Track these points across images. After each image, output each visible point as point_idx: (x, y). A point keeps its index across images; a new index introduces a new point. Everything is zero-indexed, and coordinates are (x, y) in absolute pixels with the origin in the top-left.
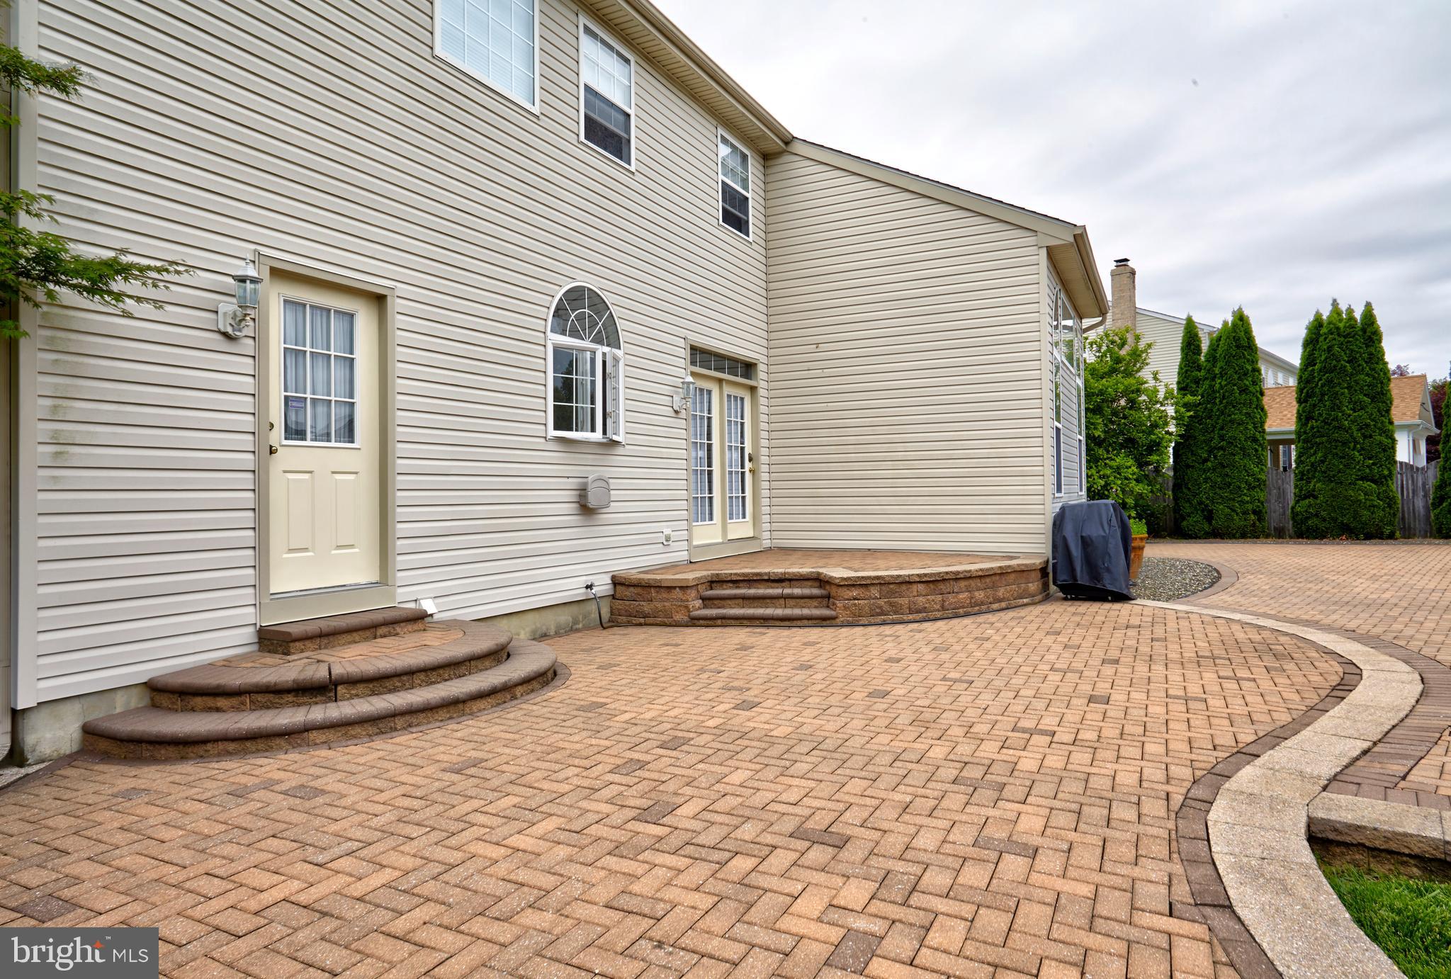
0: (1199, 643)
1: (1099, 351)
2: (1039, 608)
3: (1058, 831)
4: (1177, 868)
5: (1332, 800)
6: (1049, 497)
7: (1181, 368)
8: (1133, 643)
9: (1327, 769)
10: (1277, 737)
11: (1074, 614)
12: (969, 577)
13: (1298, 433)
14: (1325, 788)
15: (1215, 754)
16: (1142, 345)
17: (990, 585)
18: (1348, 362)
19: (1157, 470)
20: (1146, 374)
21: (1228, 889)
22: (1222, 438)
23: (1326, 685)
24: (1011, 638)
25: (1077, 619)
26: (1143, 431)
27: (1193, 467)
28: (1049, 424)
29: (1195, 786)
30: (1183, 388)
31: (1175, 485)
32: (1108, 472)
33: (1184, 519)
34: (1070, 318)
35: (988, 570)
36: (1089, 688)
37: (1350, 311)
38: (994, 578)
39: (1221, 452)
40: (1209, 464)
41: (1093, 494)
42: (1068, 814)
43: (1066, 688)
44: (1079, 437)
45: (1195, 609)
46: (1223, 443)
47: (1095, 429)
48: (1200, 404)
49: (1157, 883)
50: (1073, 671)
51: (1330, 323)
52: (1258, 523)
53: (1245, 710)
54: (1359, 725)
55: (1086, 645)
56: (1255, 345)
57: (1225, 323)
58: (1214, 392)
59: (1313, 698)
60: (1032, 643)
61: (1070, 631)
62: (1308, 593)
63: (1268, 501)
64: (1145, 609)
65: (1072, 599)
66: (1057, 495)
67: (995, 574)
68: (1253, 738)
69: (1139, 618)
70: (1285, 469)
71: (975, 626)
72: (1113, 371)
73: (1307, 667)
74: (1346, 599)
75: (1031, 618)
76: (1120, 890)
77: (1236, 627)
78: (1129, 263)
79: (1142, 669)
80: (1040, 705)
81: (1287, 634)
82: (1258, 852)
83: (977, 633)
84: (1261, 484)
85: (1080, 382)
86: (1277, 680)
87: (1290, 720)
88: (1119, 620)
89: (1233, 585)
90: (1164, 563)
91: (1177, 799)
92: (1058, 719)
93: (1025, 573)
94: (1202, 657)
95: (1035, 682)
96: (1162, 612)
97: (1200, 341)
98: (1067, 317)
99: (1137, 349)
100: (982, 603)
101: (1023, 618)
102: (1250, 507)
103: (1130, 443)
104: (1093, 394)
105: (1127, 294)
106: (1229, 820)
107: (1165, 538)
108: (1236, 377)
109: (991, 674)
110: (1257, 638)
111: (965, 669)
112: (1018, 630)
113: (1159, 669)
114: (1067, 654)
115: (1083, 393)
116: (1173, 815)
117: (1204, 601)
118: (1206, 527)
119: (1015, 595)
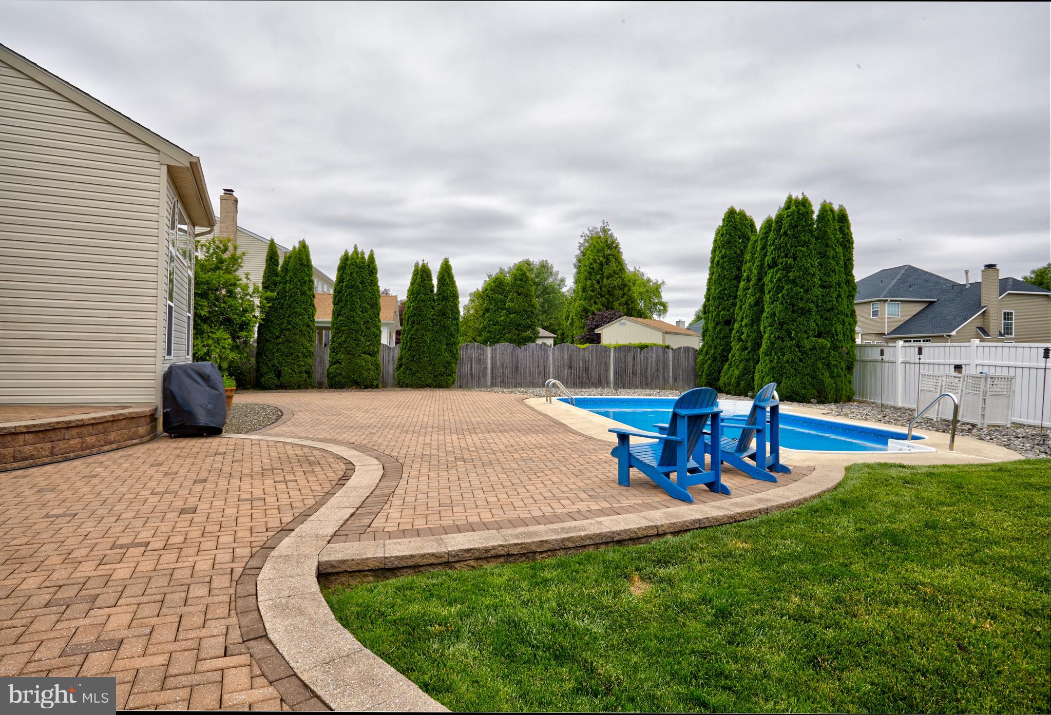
0: (264, 461)
1: (208, 252)
2: (147, 446)
3: (142, 620)
4: (234, 620)
5: (332, 548)
6: (160, 359)
7: (265, 273)
8: (218, 465)
9: (331, 530)
10: (304, 516)
11: (176, 448)
12: (81, 425)
13: (333, 323)
14: (329, 542)
15: (267, 534)
16: (239, 253)
17: (102, 431)
18: (361, 283)
19: (246, 343)
20: (240, 273)
21: (266, 624)
22: (289, 323)
23: (336, 478)
24: (118, 472)
25: (178, 452)
26: (237, 314)
27: (269, 341)
28: (163, 302)
29: (251, 560)
30: (266, 287)
31: (257, 353)
32: (210, 342)
33: (262, 376)
34: (185, 224)
35: (100, 418)
36: (182, 503)
37: (363, 253)
38: (106, 425)
39: (288, 332)
40: (280, 340)
41: (196, 358)
42: (153, 605)
43: (162, 507)
44: (188, 314)
45: (264, 438)
46: (290, 327)
47: (202, 309)
48: (276, 299)
49: (217, 636)
50: (170, 493)
51: (352, 258)
52: (308, 379)
53: (288, 501)
54: (351, 499)
55: (183, 470)
56: (311, 265)
57: (294, 248)
58: (285, 292)
59: (328, 487)
60: (137, 474)
61: (170, 462)
62: (332, 422)
63: (315, 365)
64: (230, 440)
65: (175, 437)
66: (167, 357)
67: (107, 422)
68: (292, 518)
69: (225, 447)
70: (325, 345)
71: (84, 466)
72: (217, 268)
73: (326, 468)
74: (351, 425)
75: (138, 455)
76: (189, 650)
77: (288, 447)
78: (234, 193)
79: (223, 483)
80: (138, 523)
81: (318, 449)
82: (286, 593)
83: (86, 472)
84: (310, 354)
85: (191, 273)
86: (309, 479)
87: (314, 503)
88: (210, 450)
89: (289, 420)
90: (246, 407)
91: (238, 571)
92: (153, 532)
93: (136, 420)
94: (265, 470)
95: (136, 506)
96: (241, 441)
97: (278, 257)
98: (182, 222)
99: (235, 255)
100: (93, 447)
101: (131, 455)
102: (304, 369)
103: (228, 322)
104: (202, 283)
105: (231, 215)
106: (271, 577)
107: (249, 389)
108: (299, 284)
109: (96, 504)
110: (300, 452)
111: (70, 504)
112: (126, 465)
113: (235, 482)
114: (166, 480)
115: (193, 282)
116: (234, 583)
117: (271, 432)
118: (276, 381)
119: (126, 437)
